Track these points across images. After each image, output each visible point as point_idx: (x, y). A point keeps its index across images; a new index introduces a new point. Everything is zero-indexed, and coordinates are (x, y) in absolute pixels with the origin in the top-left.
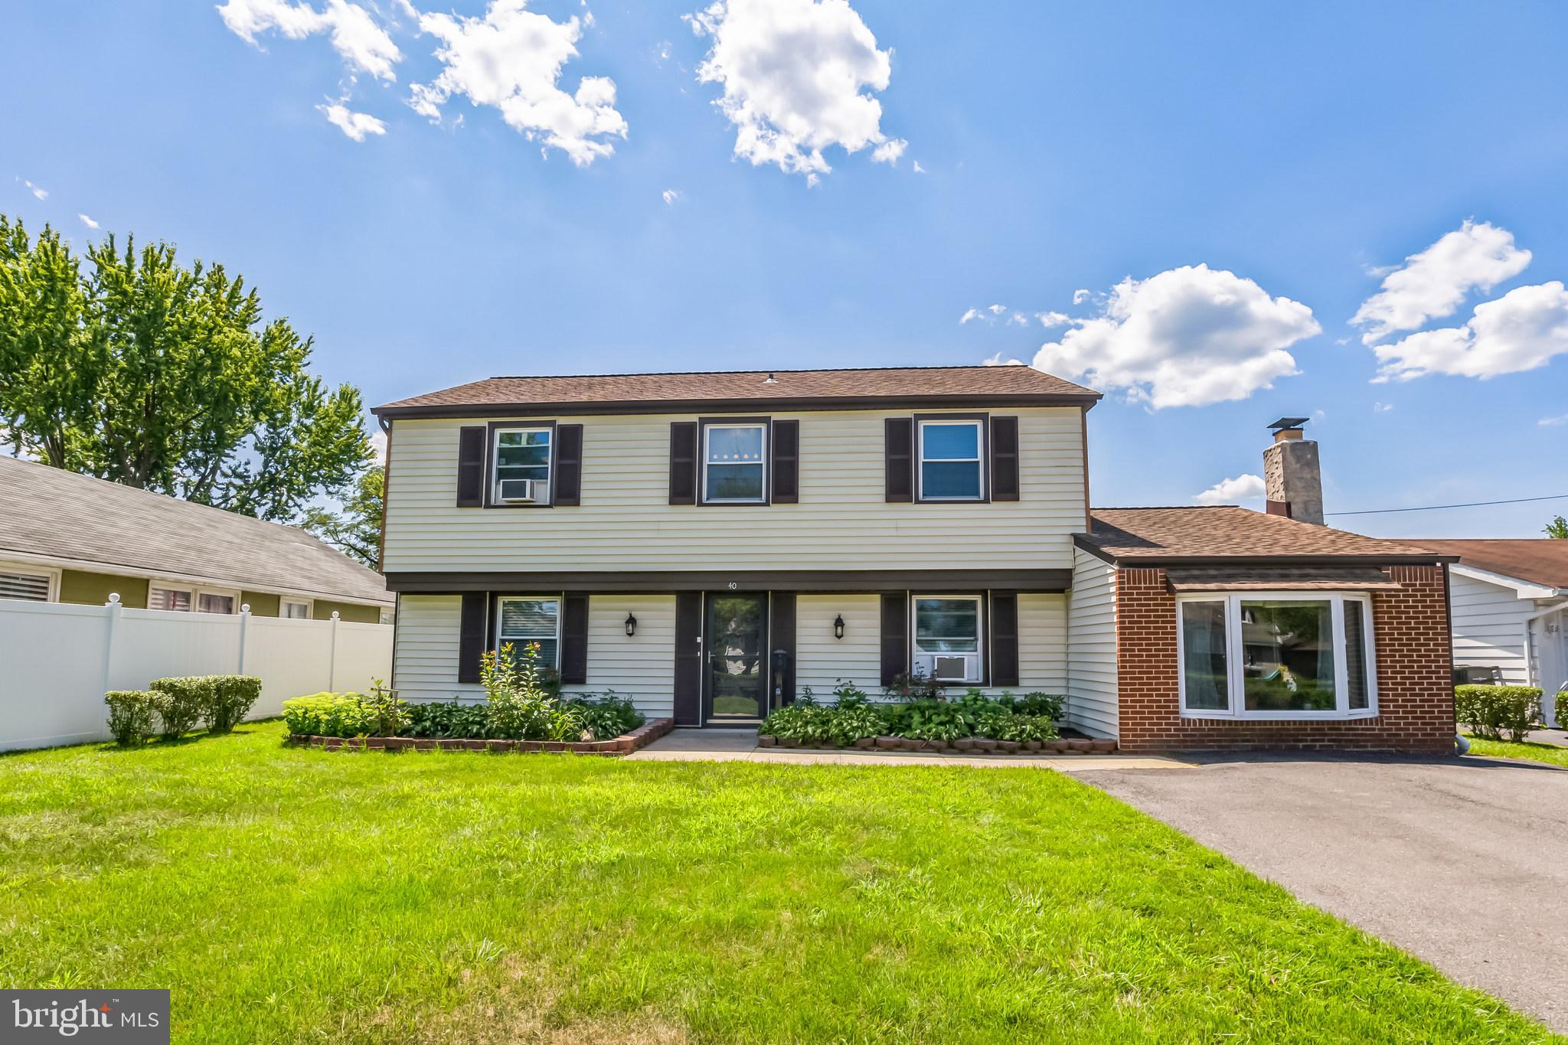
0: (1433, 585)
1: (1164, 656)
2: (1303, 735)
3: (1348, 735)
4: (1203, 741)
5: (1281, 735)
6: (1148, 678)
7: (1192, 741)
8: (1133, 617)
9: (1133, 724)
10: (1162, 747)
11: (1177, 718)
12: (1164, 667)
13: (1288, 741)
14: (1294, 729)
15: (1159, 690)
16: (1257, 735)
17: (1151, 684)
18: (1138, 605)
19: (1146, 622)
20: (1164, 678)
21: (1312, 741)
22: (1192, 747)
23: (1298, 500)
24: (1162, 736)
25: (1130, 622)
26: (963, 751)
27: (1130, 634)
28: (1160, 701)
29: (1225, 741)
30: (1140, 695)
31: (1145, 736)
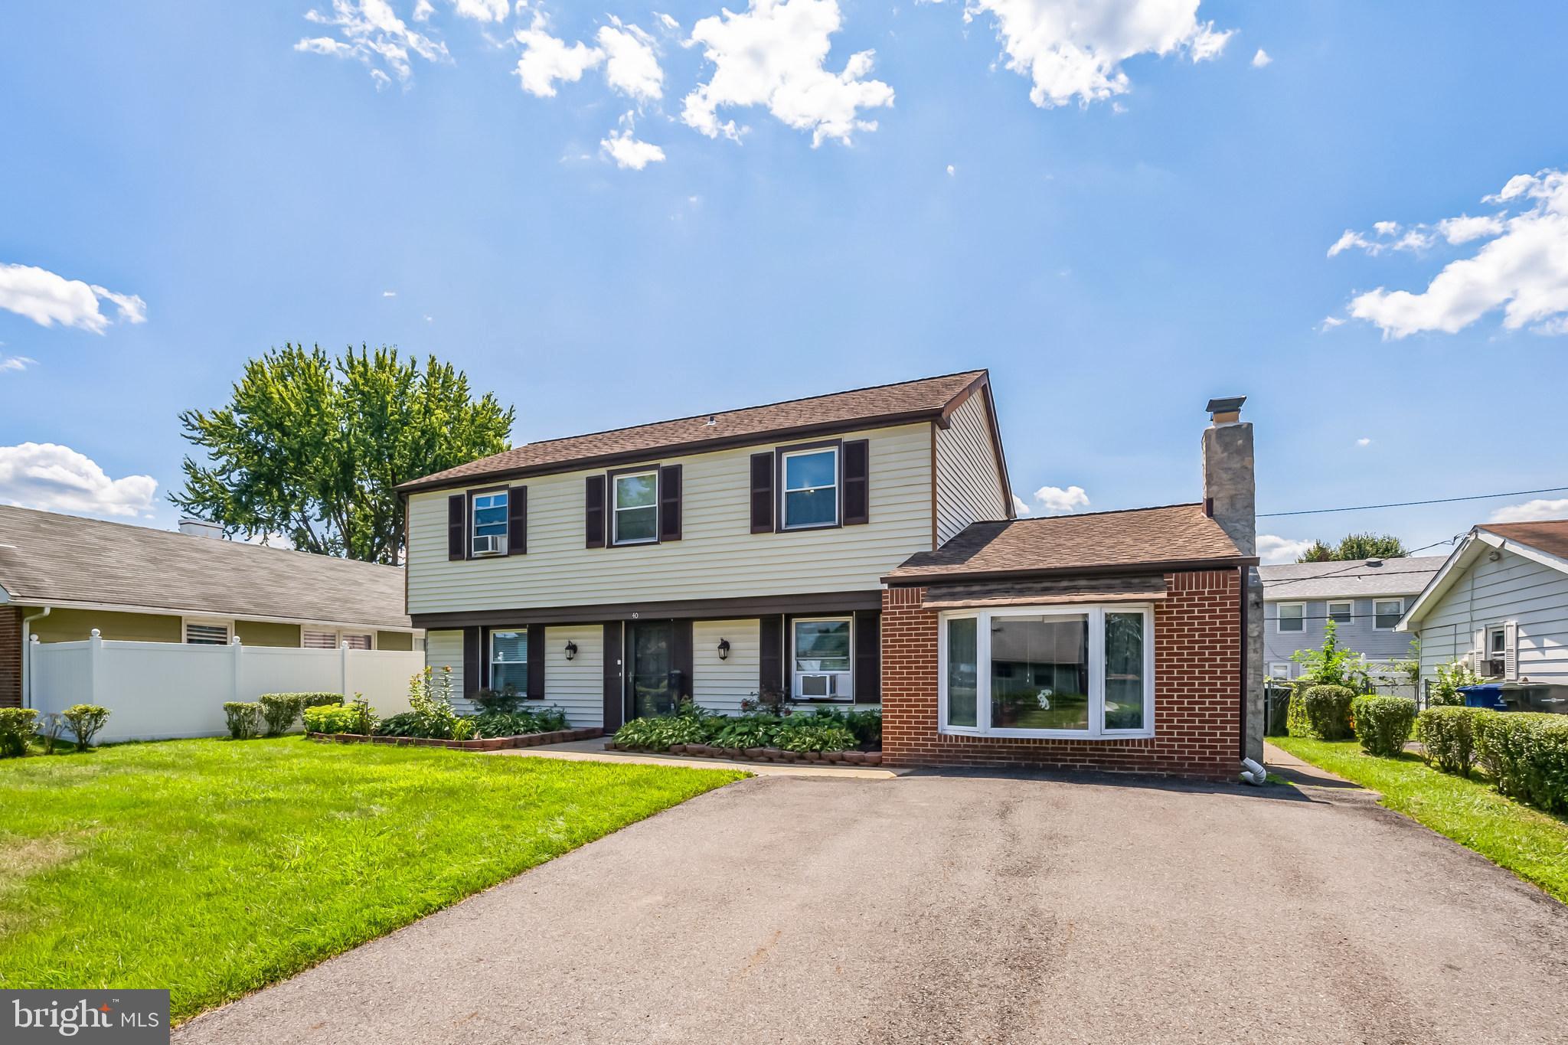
0: (1225, 592)
1: (923, 673)
2: (1062, 754)
3: (1113, 756)
4: (958, 757)
5: (1039, 754)
6: (907, 695)
7: (947, 757)
8: (895, 635)
9: (892, 739)
10: (918, 761)
11: (934, 734)
12: (924, 684)
13: (1047, 760)
14: (1052, 748)
15: (918, 706)
16: (1012, 753)
17: (911, 700)
18: (900, 624)
19: (907, 641)
20: (923, 695)
21: (1071, 761)
22: (947, 762)
23: (1221, 495)
24: (918, 750)
25: (892, 641)
26: (750, 758)
27: (892, 652)
28: (918, 717)
29: (980, 757)
30: (900, 711)
31: (903, 750)
